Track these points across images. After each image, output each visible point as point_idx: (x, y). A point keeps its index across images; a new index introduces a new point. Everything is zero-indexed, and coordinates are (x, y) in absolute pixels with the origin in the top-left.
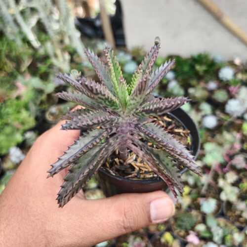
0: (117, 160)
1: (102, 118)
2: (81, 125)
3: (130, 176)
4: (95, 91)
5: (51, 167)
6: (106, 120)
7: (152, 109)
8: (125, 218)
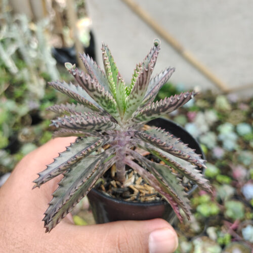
0: (113, 182)
2: (74, 123)
3: (129, 199)
4: (90, 87)
5: (38, 176)
6: (103, 122)
7: (154, 109)
8: (119, 251)
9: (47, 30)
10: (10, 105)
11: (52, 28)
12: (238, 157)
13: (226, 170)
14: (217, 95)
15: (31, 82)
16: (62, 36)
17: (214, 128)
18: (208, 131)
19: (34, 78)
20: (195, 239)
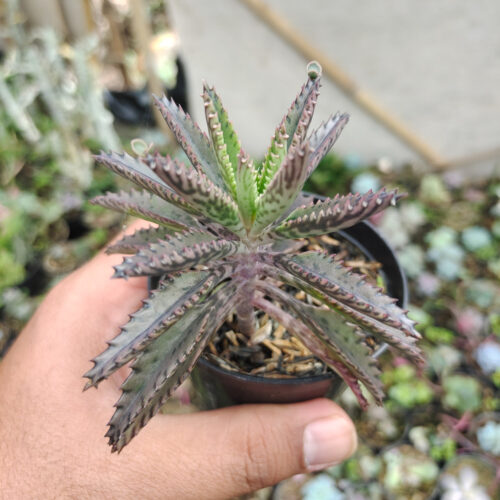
0: (230, 335)
1: (204, 247)
2: (159, 266)
3: (263, 369)
4: (185, 186)
6: (213, 250)
7: (315, 221)
8: (249, 461)
9: (95, 57)
10: (27, 202)
11: (103, 52)
12: (465, 291)
13: (443, 318)
14: (422, 175)
15: (67, 156)
16: (122, 68)
17: (419, 238)
18: (407, 244)
19: (72, 149)
20: (388, 450)
